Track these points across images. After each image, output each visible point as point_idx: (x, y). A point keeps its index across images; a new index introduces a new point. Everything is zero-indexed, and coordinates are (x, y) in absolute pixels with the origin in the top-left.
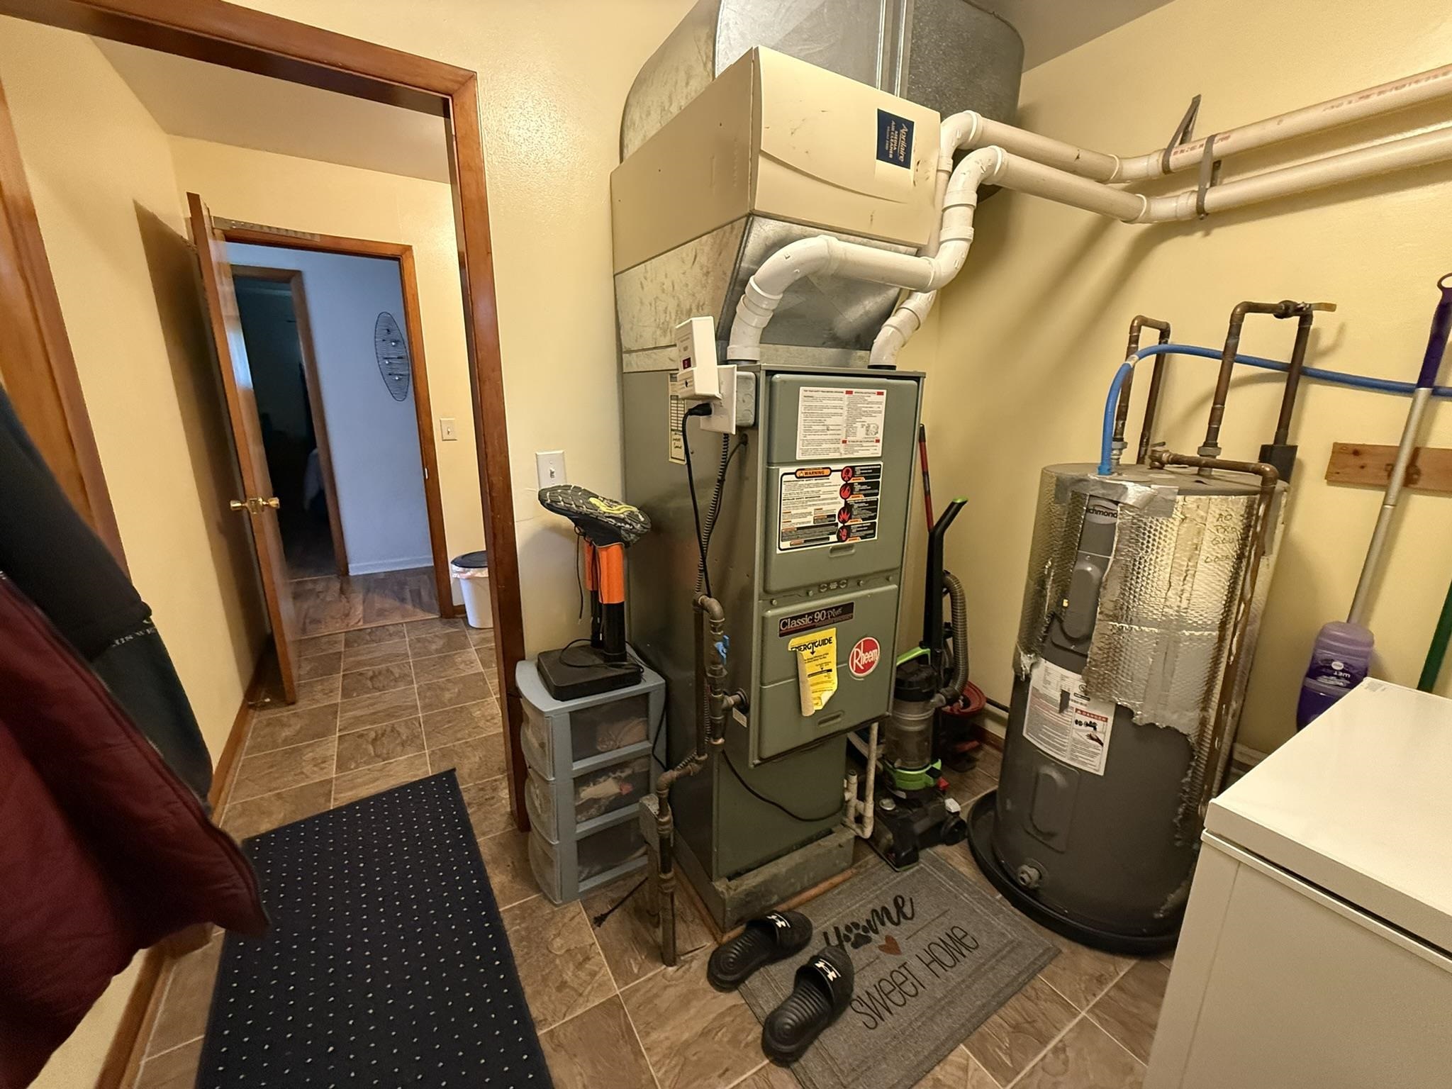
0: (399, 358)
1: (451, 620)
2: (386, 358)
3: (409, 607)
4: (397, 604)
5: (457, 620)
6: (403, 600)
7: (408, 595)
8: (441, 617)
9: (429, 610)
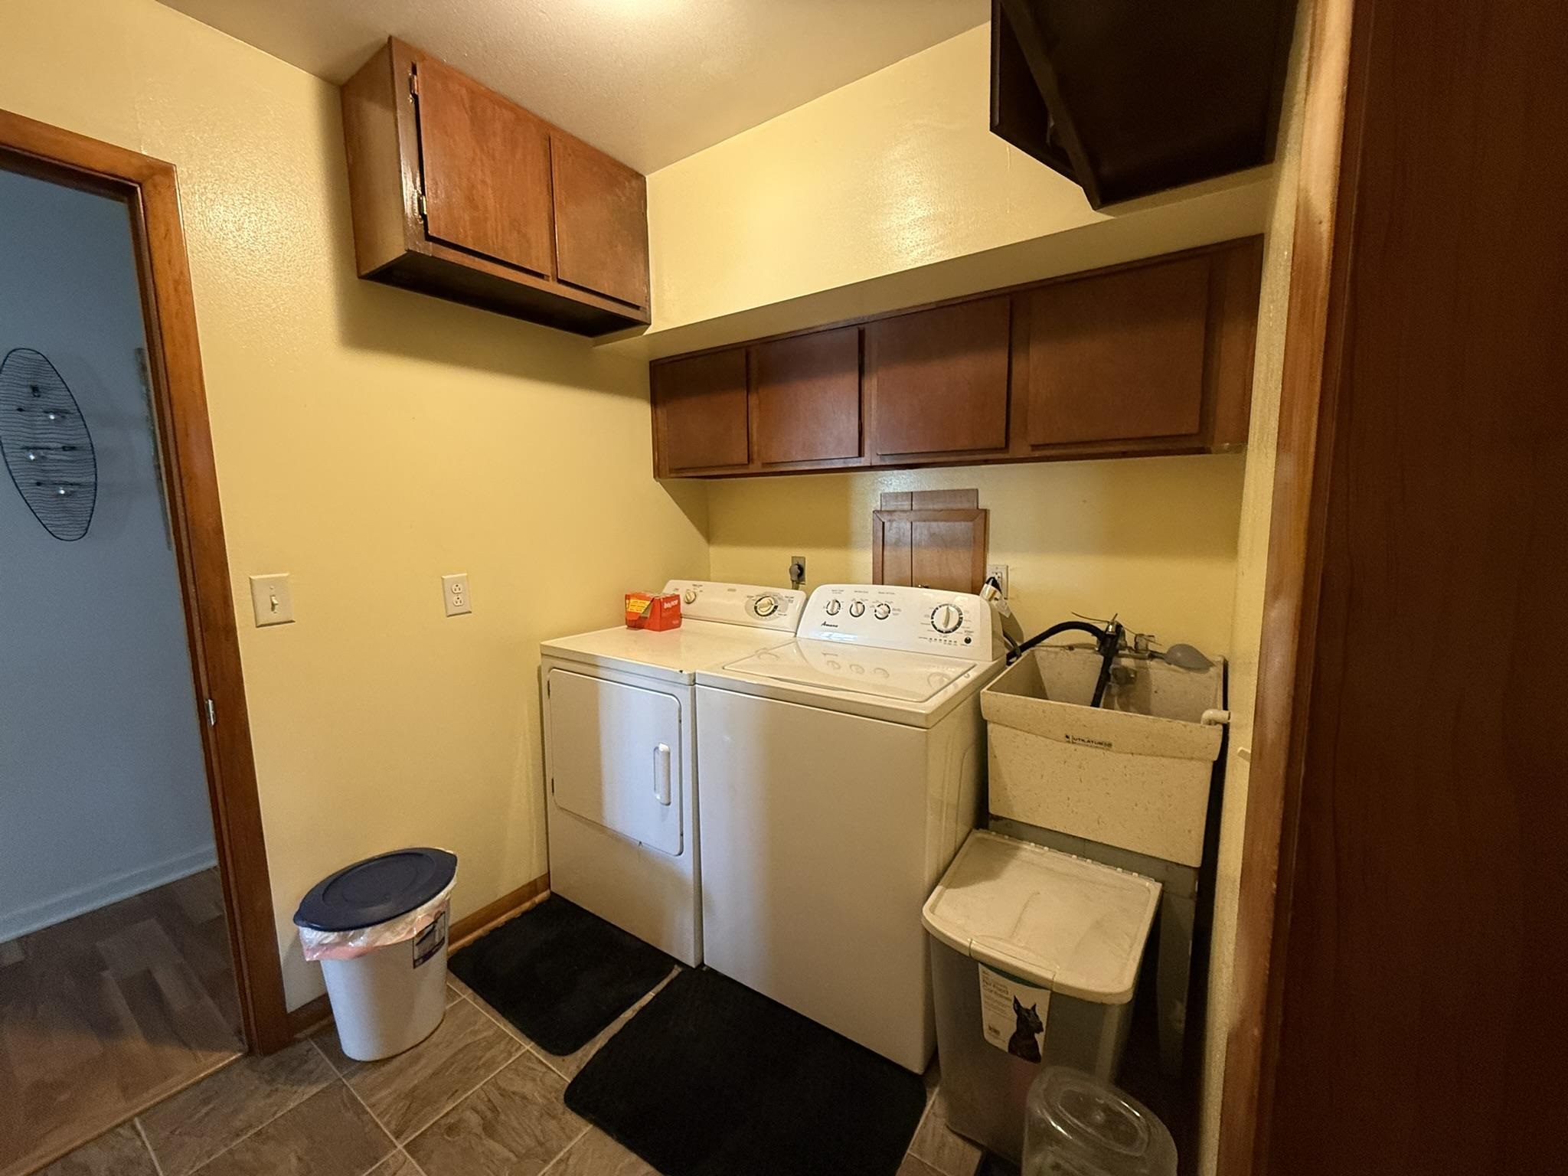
0: (64, 448)
1: (285, 1054)
2: (28, 448)
3: (136, 1045)
4: (92, 1046)
5: (303, 1047)
6: (107, 1028)
7: (119, 1004)
8: (250, 1052)
9: (204, 1040)
